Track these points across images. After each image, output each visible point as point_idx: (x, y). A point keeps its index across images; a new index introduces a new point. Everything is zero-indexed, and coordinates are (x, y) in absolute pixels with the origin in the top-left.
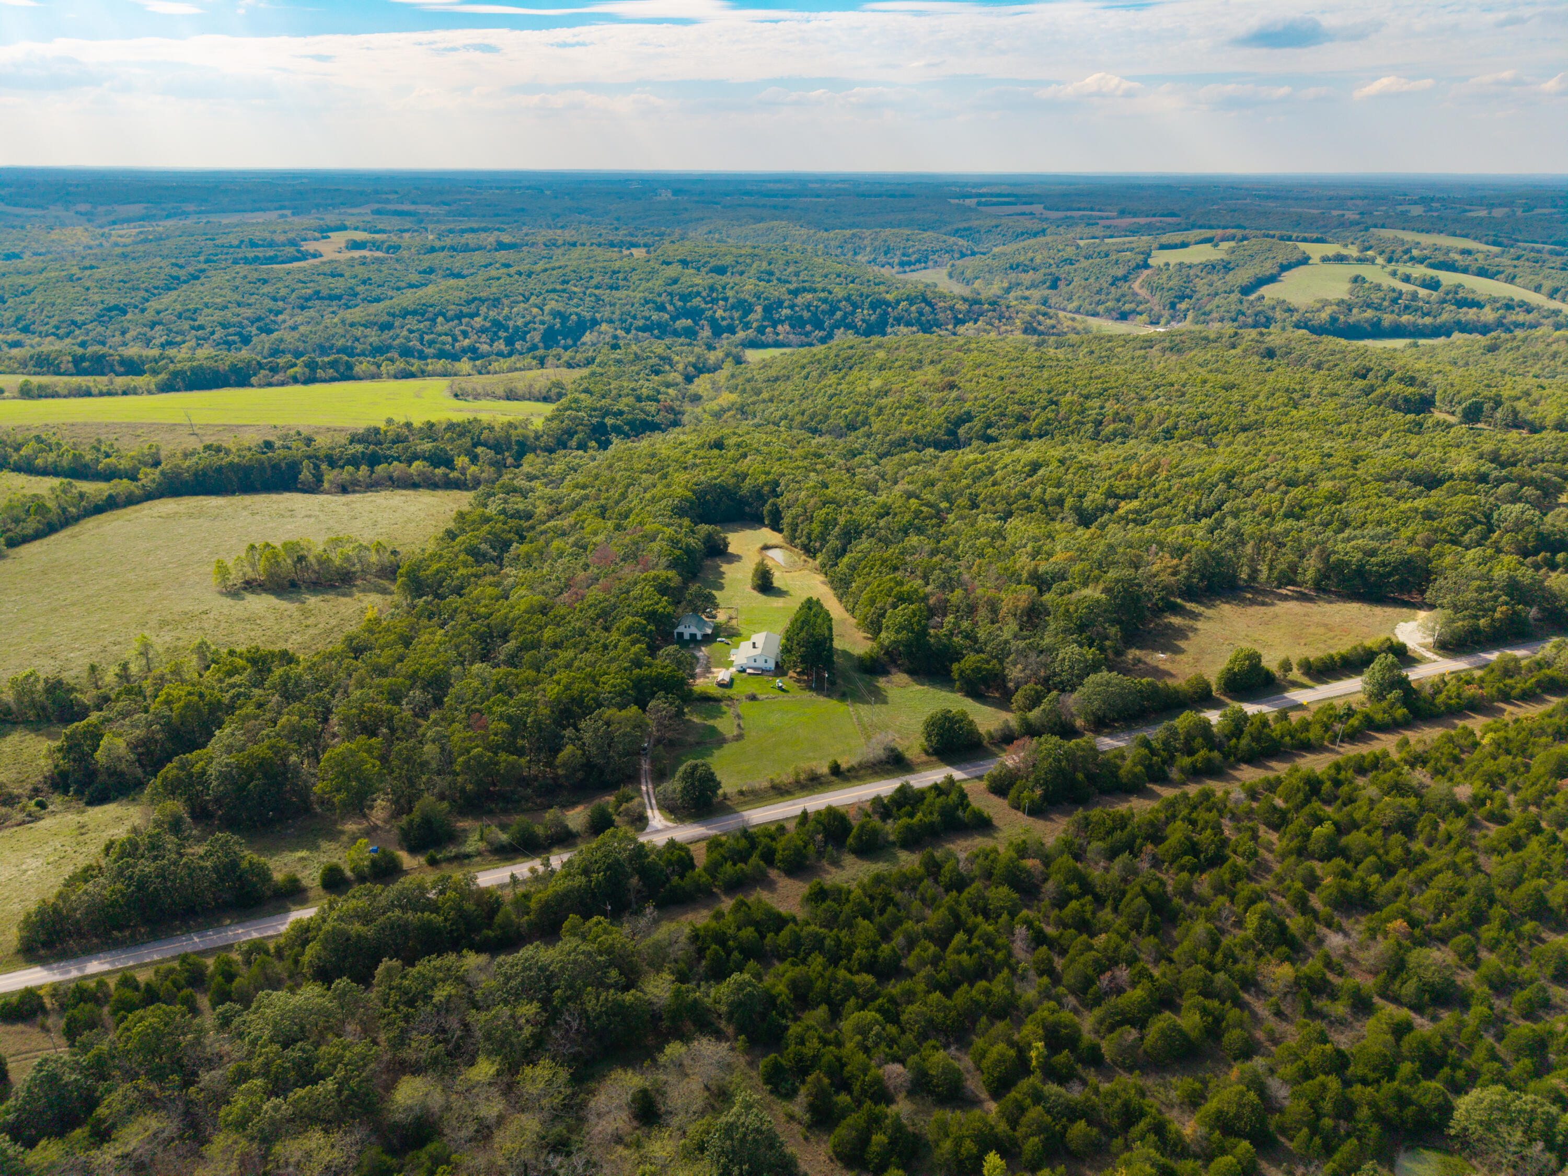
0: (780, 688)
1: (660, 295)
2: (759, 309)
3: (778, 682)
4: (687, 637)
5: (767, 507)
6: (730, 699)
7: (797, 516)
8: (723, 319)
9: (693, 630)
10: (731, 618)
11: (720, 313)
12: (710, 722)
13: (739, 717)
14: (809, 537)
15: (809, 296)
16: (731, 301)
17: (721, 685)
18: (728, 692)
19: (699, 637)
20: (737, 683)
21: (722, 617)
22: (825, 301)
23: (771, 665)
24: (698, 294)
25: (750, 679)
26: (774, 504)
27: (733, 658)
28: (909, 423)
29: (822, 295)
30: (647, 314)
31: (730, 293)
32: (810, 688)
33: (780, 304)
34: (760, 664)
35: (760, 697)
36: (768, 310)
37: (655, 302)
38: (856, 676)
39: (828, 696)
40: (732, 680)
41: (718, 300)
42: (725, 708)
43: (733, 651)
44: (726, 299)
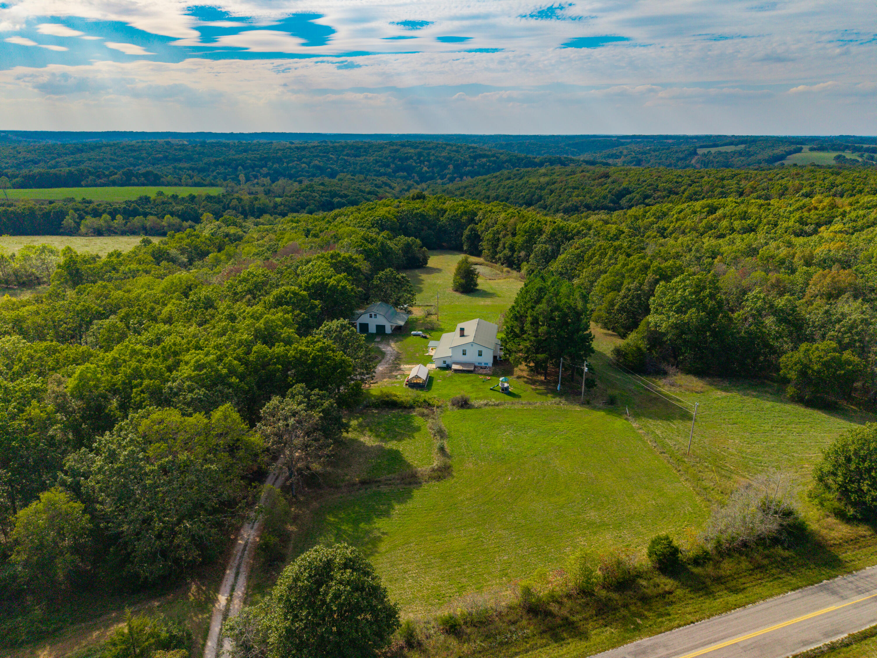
0: (505, 390)
1: (386, 158)
2: (451, 167)
3: (502, 381)
4: (372, 329)
5: (466, 232)
6: (428, 405)
7: (498, 232)
8: (427, 172)
9: (381, 320)
10: (429, 314)
11: (425, 169)
12: (392, 445)
13: (441, 433)
14: (512, 249)
15: (484, 160)
16: (433, 161)
17: (413, 385)
18: (424, 395)
19: (388, 330)
20: (437, 383)
21: (417, 313)
22: (494, 162)
23: (488, 359)
24: (411, 157)
25: (457, 377)
26: (472, 230)
27: (432, 353)
28: (578, 196)
29: (493, 159)
30: (377, 168)
31: (432, 158)
32: (555, 393)
33: (465, 164)
34: (472, 357)
35: (473, 402)
36: (457, 167)
37: (383, 162)
38: (619, 377)
39: (587, 403)
40: (430, 380)
41: (423, 162)
42: (418, 421)
43: (432, 343)
44: (429, 161)
